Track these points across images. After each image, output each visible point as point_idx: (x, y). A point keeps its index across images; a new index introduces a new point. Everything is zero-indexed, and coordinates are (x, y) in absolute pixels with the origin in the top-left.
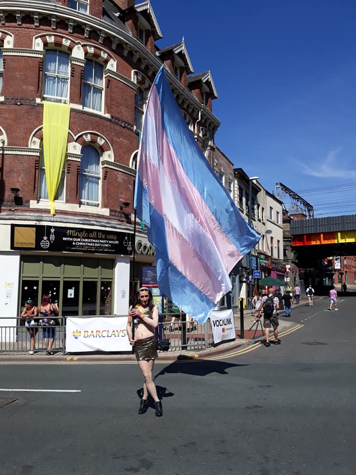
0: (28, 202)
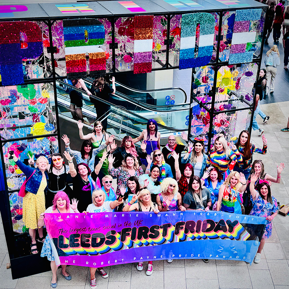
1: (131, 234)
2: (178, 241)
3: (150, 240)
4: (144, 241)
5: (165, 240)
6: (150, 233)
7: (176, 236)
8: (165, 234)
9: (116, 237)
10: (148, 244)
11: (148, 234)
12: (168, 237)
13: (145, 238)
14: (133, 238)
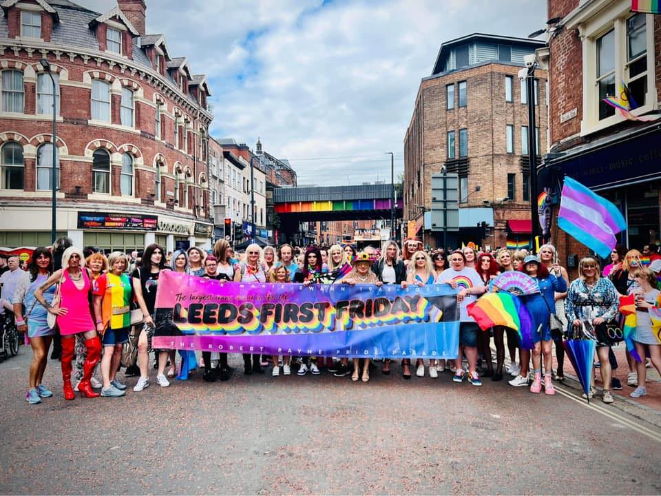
0: (86, 195)
1: (274, 312)
2: (342, 329)
3: (301, 325)
4: (292, 325)
5: (322, 327)
6: (301, 314)
7: (337, 321)
8: (321, 318)
9: (254, 314)
10: (298, 330)
11: (298, 315)
12: (328, 323)
13: (294, 322)
14: (277, 320)
